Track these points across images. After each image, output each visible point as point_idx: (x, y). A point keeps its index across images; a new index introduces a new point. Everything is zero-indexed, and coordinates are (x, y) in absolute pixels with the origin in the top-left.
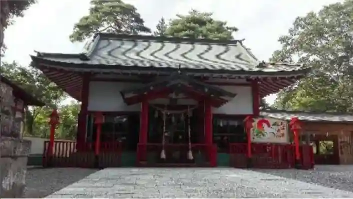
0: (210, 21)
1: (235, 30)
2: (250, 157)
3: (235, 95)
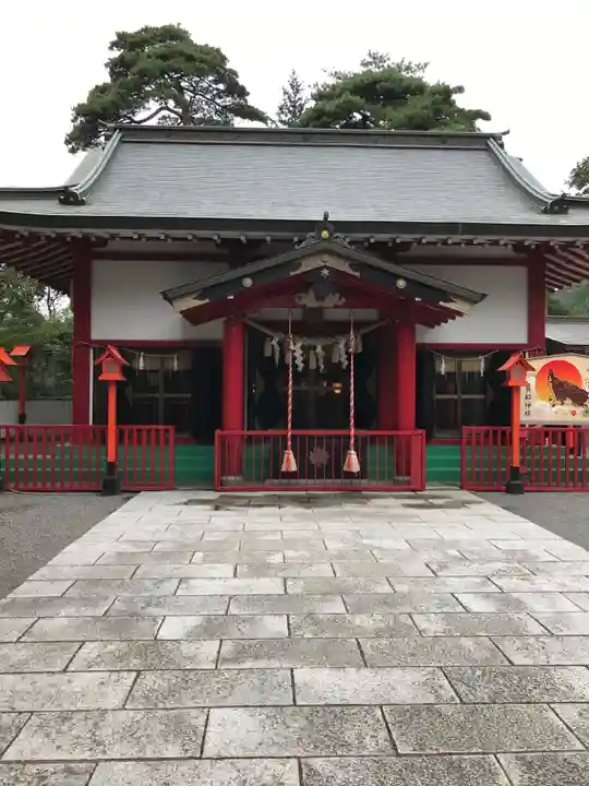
2: (516, 464)
3: (484, 296)
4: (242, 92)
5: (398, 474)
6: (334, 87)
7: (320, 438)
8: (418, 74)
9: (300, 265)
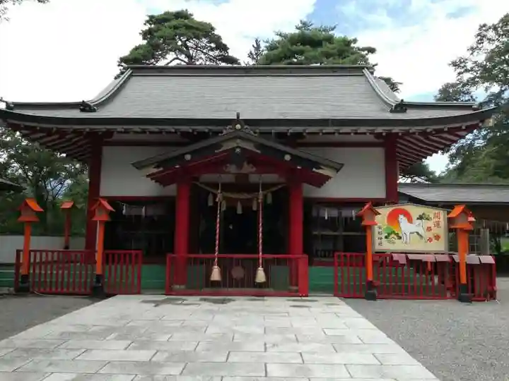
0: (330, 39)
1: (372, 50)
2: (370, 278)
3: (342, 165)
4: (224, 48)
5: (291, 284)
6: (279, 42)
7: (238, 259)
8: (331, 33)
9: (222, 146)
